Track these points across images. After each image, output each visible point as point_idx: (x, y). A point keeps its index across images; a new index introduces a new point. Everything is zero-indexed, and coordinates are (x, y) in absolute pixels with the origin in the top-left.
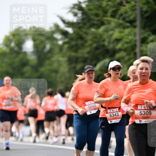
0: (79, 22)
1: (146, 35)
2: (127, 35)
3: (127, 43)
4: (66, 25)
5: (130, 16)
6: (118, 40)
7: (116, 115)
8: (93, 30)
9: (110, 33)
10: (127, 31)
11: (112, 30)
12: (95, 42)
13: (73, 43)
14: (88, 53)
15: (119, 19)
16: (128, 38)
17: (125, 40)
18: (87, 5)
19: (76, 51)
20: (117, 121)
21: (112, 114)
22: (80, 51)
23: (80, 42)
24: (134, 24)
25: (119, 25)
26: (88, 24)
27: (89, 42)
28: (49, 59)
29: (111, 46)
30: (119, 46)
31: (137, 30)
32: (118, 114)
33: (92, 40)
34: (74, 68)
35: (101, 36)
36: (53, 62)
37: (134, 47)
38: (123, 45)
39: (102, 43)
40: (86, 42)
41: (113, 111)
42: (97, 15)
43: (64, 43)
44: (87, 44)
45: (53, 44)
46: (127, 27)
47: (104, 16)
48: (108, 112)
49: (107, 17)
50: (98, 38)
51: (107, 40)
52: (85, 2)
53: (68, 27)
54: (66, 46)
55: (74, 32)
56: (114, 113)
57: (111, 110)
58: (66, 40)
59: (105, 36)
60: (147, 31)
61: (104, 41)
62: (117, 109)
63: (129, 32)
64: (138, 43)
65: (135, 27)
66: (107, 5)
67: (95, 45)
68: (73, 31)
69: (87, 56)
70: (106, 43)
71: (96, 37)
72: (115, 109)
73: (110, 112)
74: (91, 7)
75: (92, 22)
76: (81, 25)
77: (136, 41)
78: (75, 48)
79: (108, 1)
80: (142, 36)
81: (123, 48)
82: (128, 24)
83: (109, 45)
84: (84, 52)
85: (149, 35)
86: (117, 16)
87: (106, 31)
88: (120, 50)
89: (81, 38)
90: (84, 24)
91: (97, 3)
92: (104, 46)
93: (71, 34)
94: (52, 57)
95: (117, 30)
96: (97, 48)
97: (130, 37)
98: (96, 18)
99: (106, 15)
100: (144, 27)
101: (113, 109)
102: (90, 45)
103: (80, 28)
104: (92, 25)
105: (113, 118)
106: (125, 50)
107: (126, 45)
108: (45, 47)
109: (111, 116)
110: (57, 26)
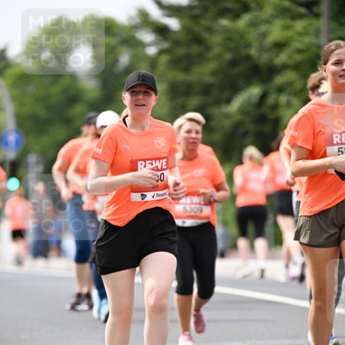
0: (192, 4)
2: (300, 34)
3: (299, 51)
4: (165, 12)
6: (280, 46)
8: (224, 22)
9: (263, 28)
10: (299, 25)
11: (268, 22)
12: (228, 49)
13: (180, 51)
14: (214, 73)
16: (301, 42)
17: (296, 45)
19: (186, 69)
23: (195, 49)
24: (315, 9)
25: (282, 12)
26: (213, 10)
29: (264, 58)
30: (282, 58)
31: (323, 23)
33: (222, 45)
35: (242, 35)
37: (315, 60)
38: (290, 57)
39: (243, 52)
40: (208, 48)
43: (161, 52)
46: (301, 16)
50: (235, 41)
51: (255, 45)
53: (169, 16)
54: (165, 59)
55: (184, 27)
58: (166, 45)
59: (252, 36)
61: (249, 46)
63: (304, 28)
65: (317, 16)
67: (228, 56)
68: (181, 25)
69: (210, 79)
70: (253, 52)
71: (230, 39)
76: (197, 12)
77: (319, 47)
78: (184, 63)
81: (291, 62)
82: (302, 10)
83: (260, 56)
84: (204, 72)
87: (254, 24)
88: (285, 67)
89: (198, 40)
90: (206, 9)
92: (248, 58)
93: (174, 32)
95: (278, 23)
96: (233, 63)
97: (307, 40)
102: (219, 57)
103: (195, 18)
104: (223, 12)
106: (296, 67)
107: (298, 57)
108: (116, 61)
110: (144, 15)
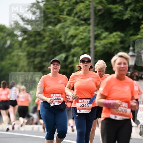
1: (99, 32)
2: (81, 32)
3: (81, 39)
5: (84, 14)
6: (73, 37)
7: (86, 106)
8: (50, 27)
9: (66, 30)
10: (81, 28)
11: (68, 27)
12: (52, 38)
13: (32, 39)
14: (46, 48)
15: (74, 17)
16: (82, 35)
17: (80, 36)
18: (44, 5)
19: (34, 47)
20: (86, 112)
21: (82, 104)
22: (39, 47)
23: (38, 38)
24: (89, 22)
25: (74, 23)
27: (47, 39)
28: (10, 53)
29: (67, 42)
30: (75, 42)
31: (91, 27)
32: (88, 106)
33: (49, 36)
34: (33, 62)
35: (58, 33)
36: (14, 56)
37: (88, 43)
38: (78, 41)
39: (58, 39)
40: (44, 38)
41: (84, 101)
42: (54, 13)
43: (24, 39)
44: (44, 41)
45: (13, 40)
46: (82, 25)
47: (60, 14)
48: (79, 102)
49: (63, 15)
50: (55, 35)
51: (63, 37)
52: (43, 2)
54: (25, 42)
56: (85, 104)
57: (82, 100)
58: (25, 36)
59: (61, 33)
60: (100, 28)
62: (89, 100)
63: (83, 29)
64: (92, 39)
65: (89, 24)
66: (64, 4)
67: (52, 41)
69: (44, 51)
70: (62, 39)
71: (53, 34)
72: (86, 100)
73: (81, 102)
74: (49, 6)
75: (49, 20)
77: (90, 37)
78: (33, 44)
79: (64, 1)
80: (96, 33)
81: (78, 44)
82: (83, 22)
83: (64, 41)
84: (42, 48)
85: (102, 32)
86: (73, 15)
87: (63, 28)
88: (75, 45)
91: (54, 2)
92: (60, 41)
93: (29, 31)
94: (12, 52)
95: (73, 28)
96: (54, 44)
97: (85, 34)
98: (53, 16)
99: (62, 13)
100: (97, 25)
101: (84, 100)
102: (48, 41)
104: (50, 23)
105: (82, 108)
106: (80, 46)
107: (81, 41)
108: (5, 43)
109: (81, 106)
